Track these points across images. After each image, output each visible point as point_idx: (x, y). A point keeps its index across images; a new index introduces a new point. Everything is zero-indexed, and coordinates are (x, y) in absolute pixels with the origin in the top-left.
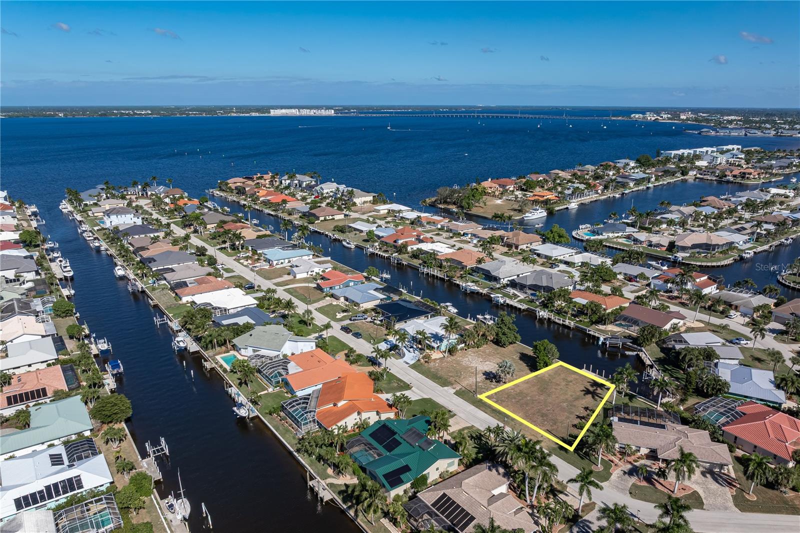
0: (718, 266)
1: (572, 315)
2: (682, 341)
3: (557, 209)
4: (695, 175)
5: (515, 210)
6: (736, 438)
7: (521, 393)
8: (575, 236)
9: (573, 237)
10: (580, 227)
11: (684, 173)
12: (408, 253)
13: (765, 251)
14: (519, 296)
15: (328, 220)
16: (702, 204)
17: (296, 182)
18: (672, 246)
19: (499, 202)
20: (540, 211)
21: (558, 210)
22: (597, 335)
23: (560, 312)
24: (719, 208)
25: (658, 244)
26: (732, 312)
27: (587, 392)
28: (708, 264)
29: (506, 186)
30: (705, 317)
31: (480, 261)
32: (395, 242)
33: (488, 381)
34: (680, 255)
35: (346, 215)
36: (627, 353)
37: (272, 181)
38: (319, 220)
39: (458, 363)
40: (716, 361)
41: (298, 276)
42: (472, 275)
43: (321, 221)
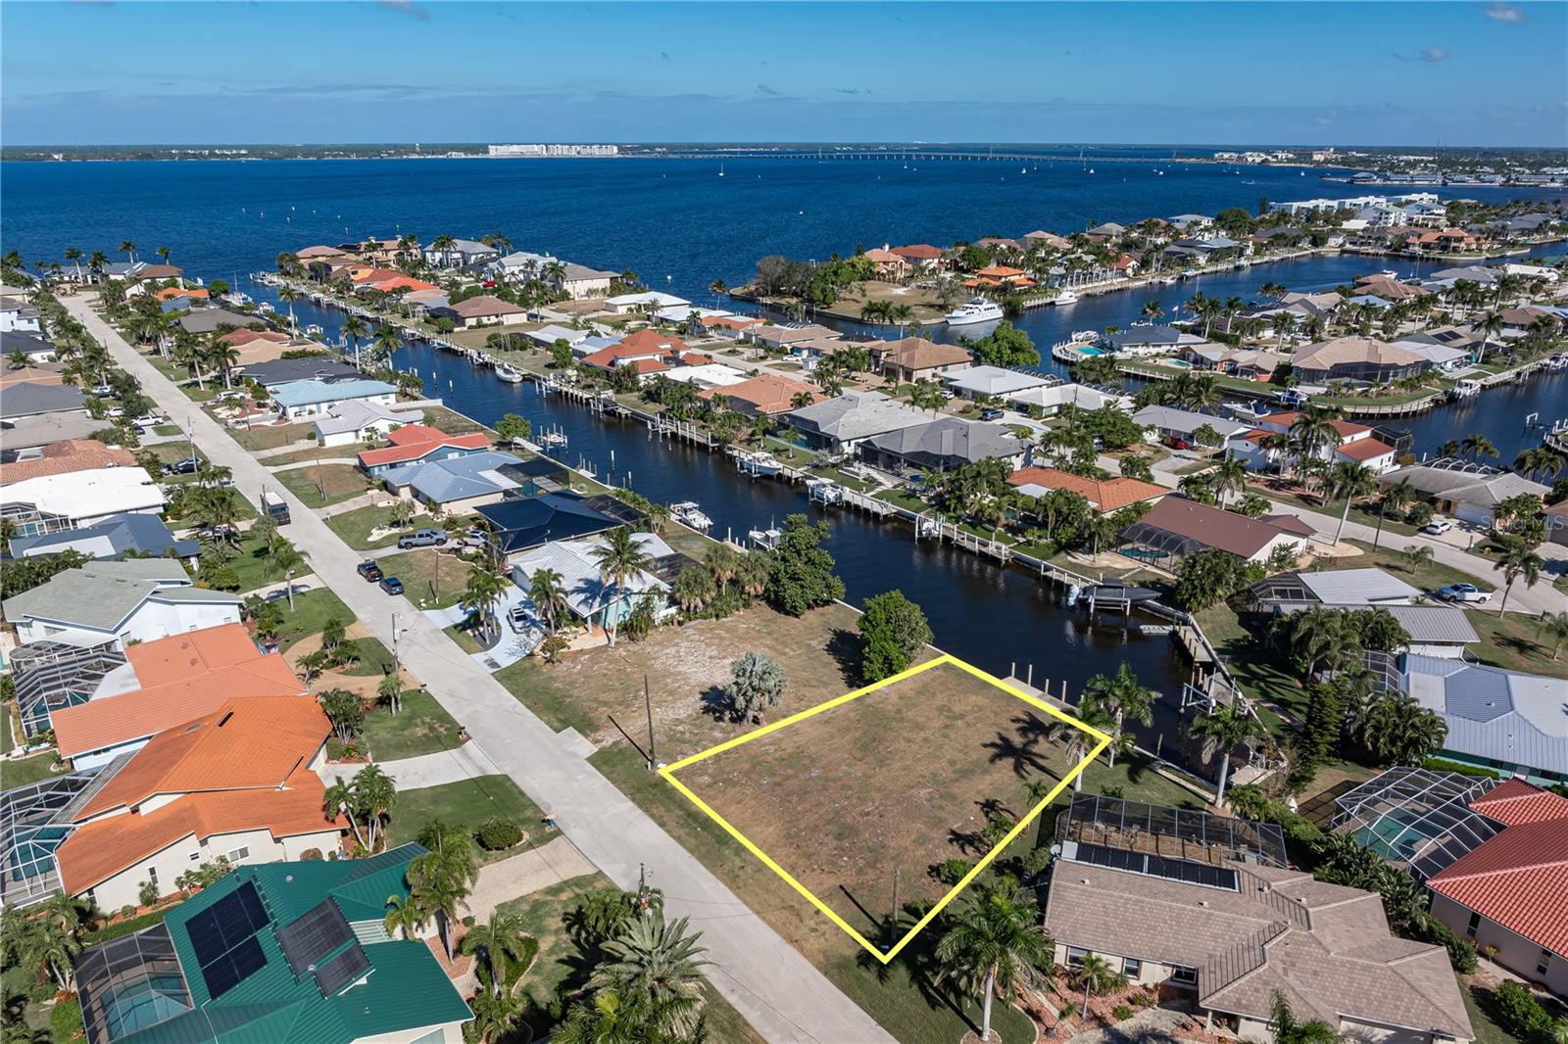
0: (1396, 416)
1: (1009, 528)
2: (1300, 593)
3: (1028, 304)
4: (1341, 245)
5: (932, 306)
6: (1475, 919)
7: (799, 754)
8: (1059, 355)
9: (1055, 358)
10: (1074, 337)
11: (1318, 241)
12: (639, 390)
13: (1505, 383)
14: (880, 484)
15: (486, 326)
16: (1357, 291)
17: (458, 255)
18: (1283, 374)
19: (901, 291)
20: (985, 305)
21: (1031, 308)
22: (1066, 579)
23: (978, 521)
24: (1394, 299)
25: (1251, 367)
26: (1437, 519)
27: (1004, 749)
28: (1371, 411)
29: (921, 259)
30: (1366, 532)
31: (801, 401)
32: (612, 364)
33: (710, 718)
34: (1304, 391)
35: (531, 316)
36: (1147, 629)
37: (401, 254)
38: (464, 324)
39: (642, 662)
40: (1399, 650)
41: (331, 442)
42: (775, 435)
43: (470, 327)
